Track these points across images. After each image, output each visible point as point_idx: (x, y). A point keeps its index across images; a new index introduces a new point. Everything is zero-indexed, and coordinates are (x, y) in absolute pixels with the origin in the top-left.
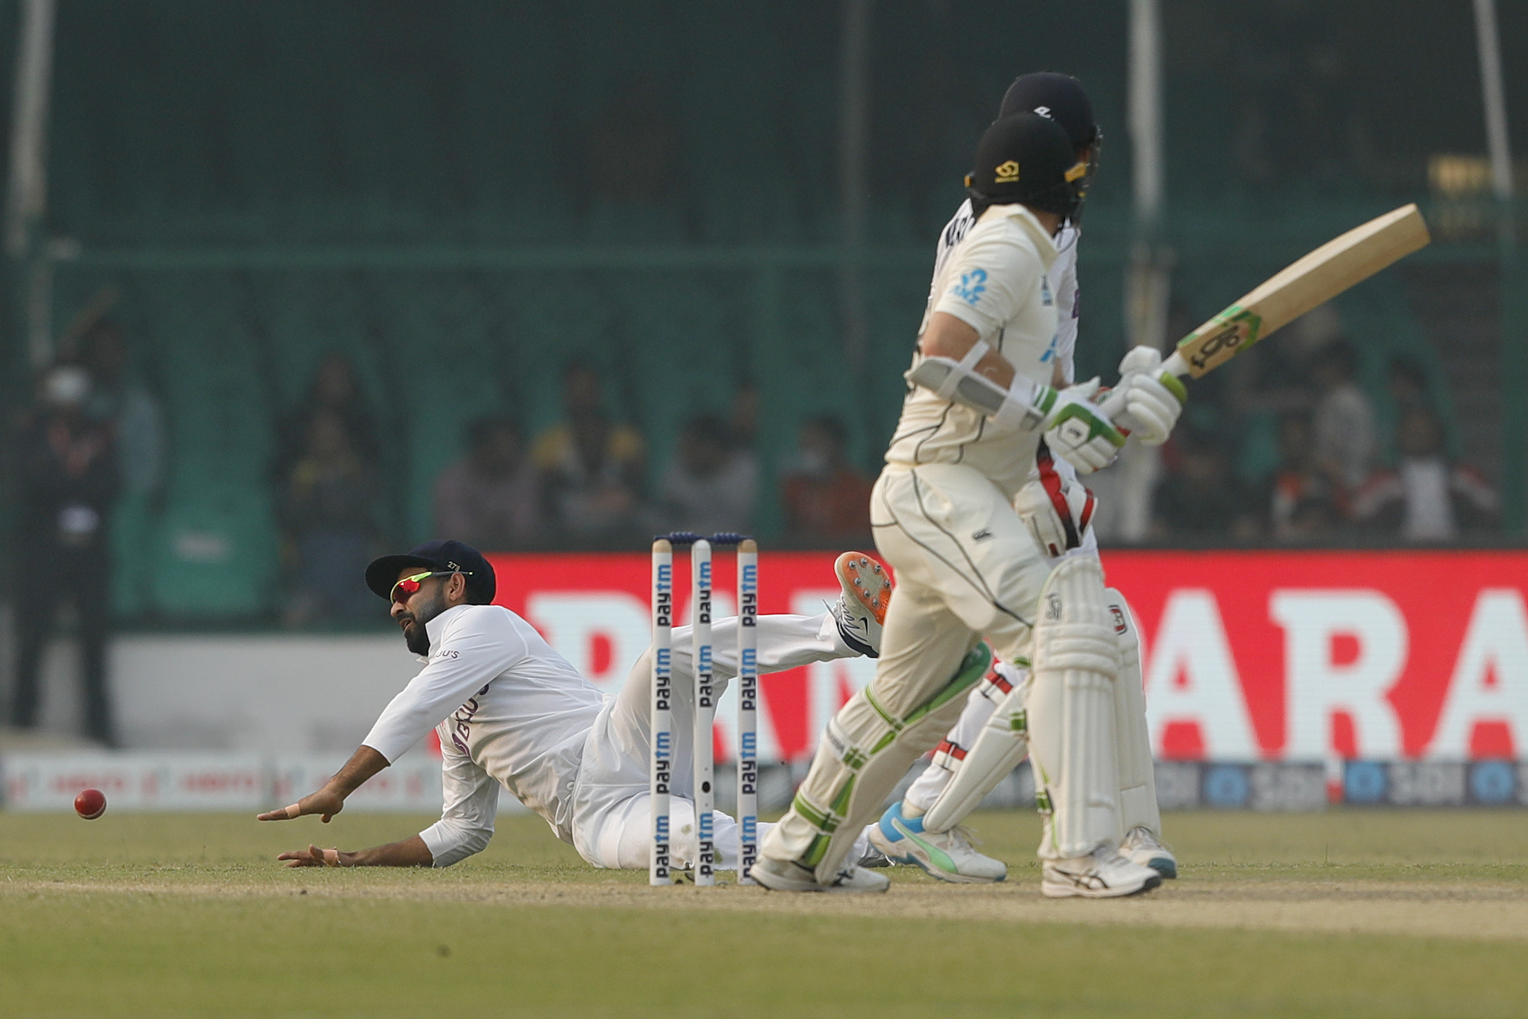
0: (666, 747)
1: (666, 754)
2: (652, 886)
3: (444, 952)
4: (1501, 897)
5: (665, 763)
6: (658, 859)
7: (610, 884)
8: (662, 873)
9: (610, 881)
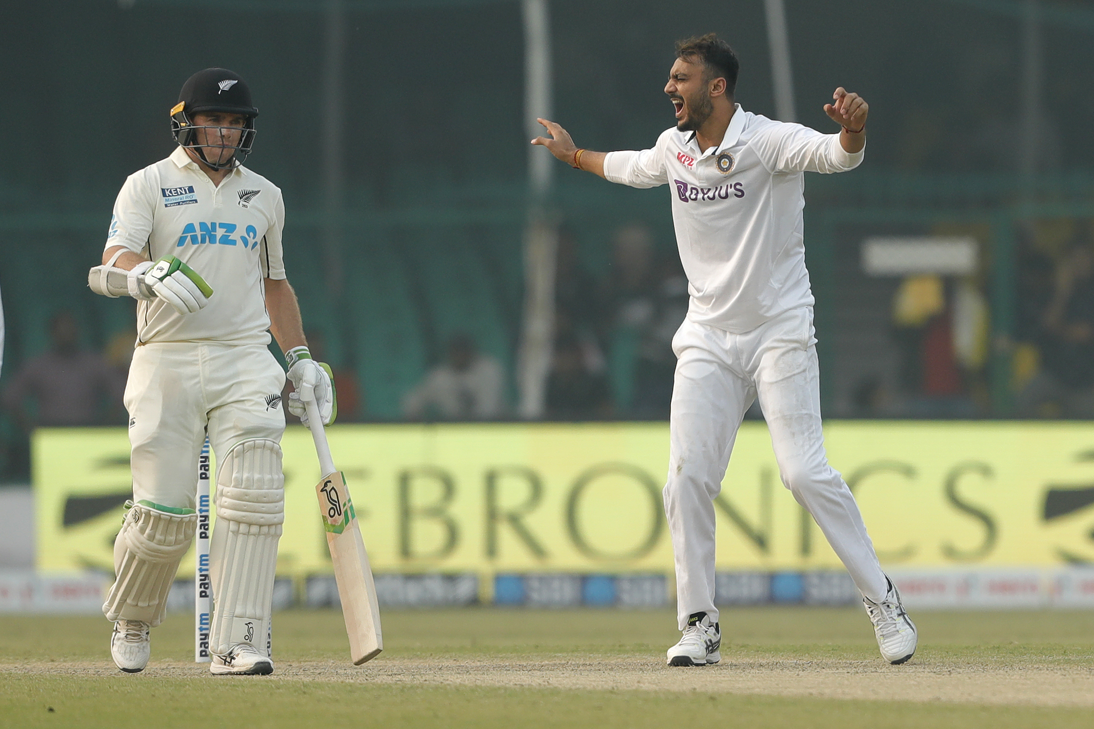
0: (207, 565)
1: (207, 570)
2: (197, 663)
3: (51, 710)
4: (796, 666)
5: (206, 576)
6: (201, 644)
7: (168, 662)
8: (204, 653)
9: (167, 659)
